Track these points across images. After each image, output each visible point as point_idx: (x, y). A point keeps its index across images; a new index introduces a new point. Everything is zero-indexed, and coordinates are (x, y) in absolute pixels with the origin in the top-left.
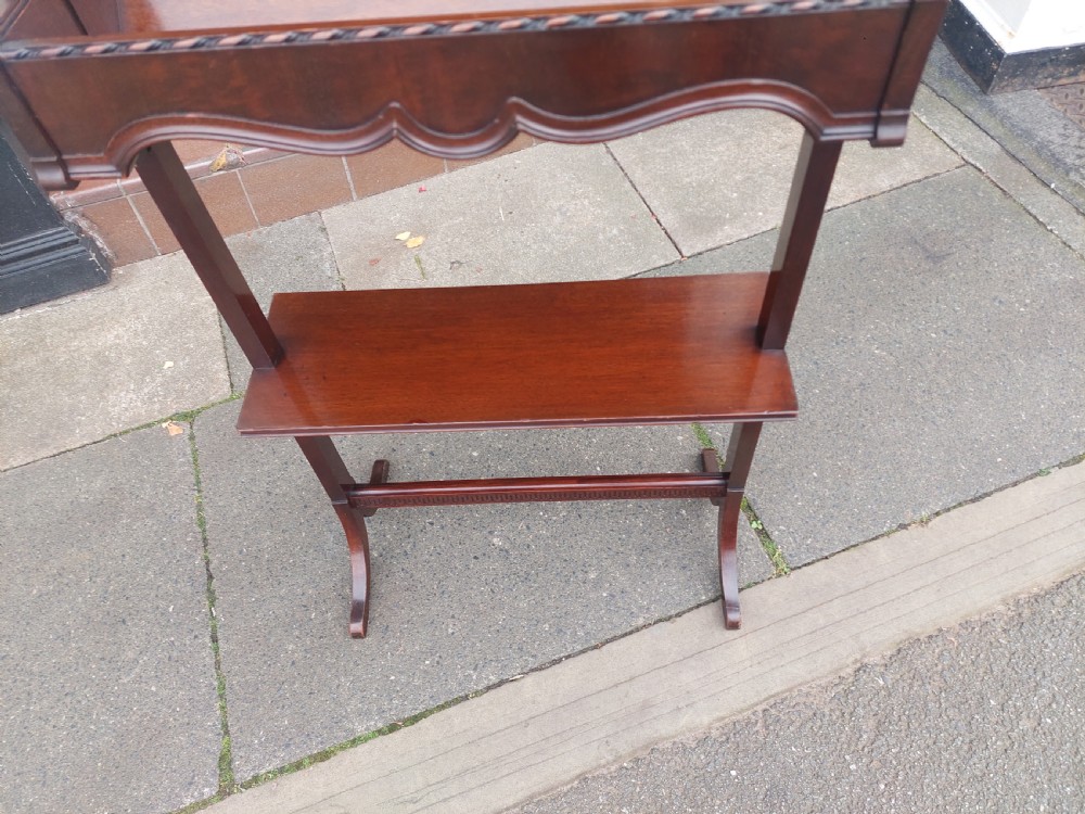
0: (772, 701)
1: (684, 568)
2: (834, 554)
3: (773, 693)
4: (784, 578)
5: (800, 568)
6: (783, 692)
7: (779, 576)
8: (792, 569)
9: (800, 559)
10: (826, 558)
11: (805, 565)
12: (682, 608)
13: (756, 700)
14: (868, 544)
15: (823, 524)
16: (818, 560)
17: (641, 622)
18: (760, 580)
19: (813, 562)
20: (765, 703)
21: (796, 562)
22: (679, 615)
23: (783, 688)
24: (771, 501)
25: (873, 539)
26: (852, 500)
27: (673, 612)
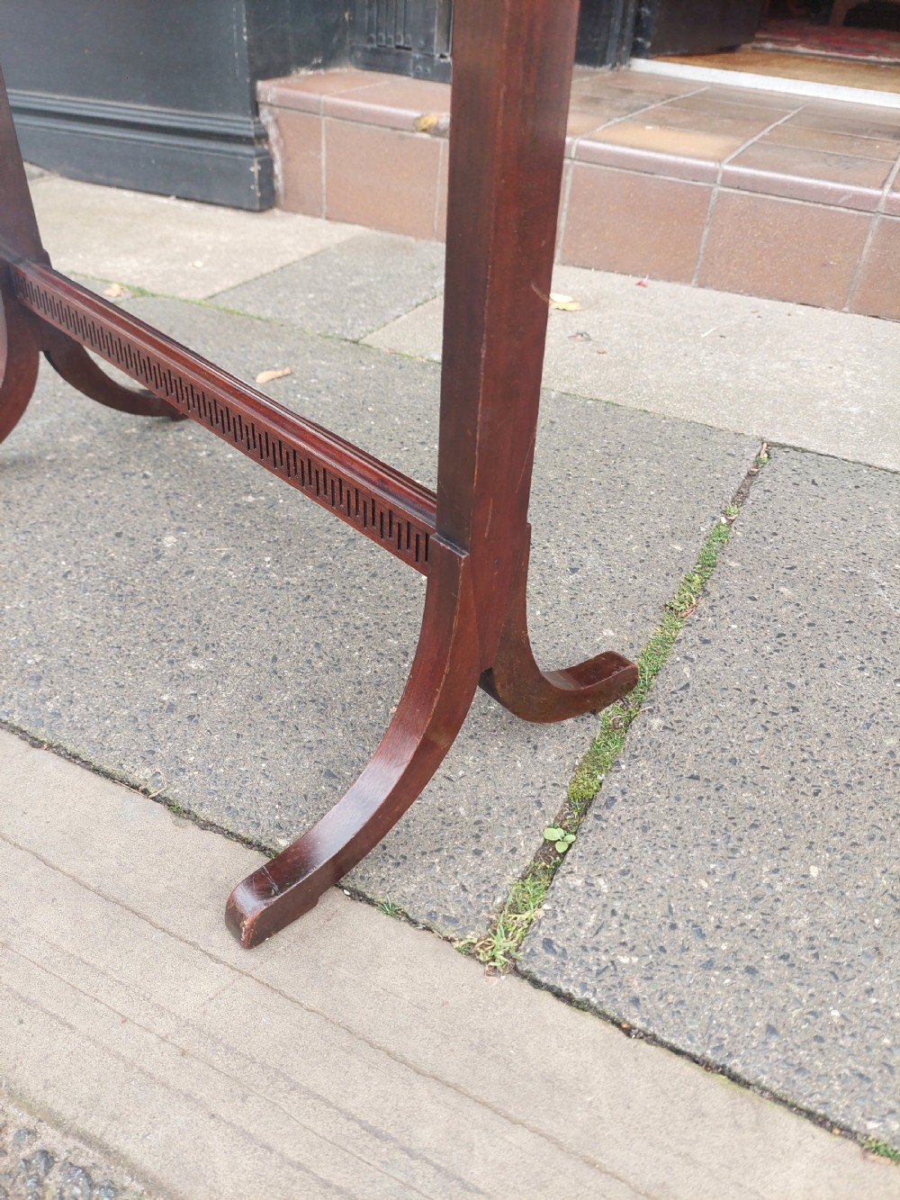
0: (88, 1157)
1: (329, 774)
2: (653, 1040)
3: (117, 1142)
4: (474, 969)
5: (536, 984)
6: (134, 1171)
7: (469, 952)
8: (516, 971)
9: (560, 969)
10: (628, 1032)
11: (558, 995)
12: (227, 823)
13: (68, 1112)
14: (779, 1111)
15: (709, 965)
16: (603, 1016)
17: (141, 775)
18: (423, 920)
19: (582, 1006)
20: (72, 1142)
21: (542, 965)
22: (207, 825)
23: (148, 1164)
24: (645, 829)
25: (810, 1115)
26: (853, 990)
27: (205, 813)
